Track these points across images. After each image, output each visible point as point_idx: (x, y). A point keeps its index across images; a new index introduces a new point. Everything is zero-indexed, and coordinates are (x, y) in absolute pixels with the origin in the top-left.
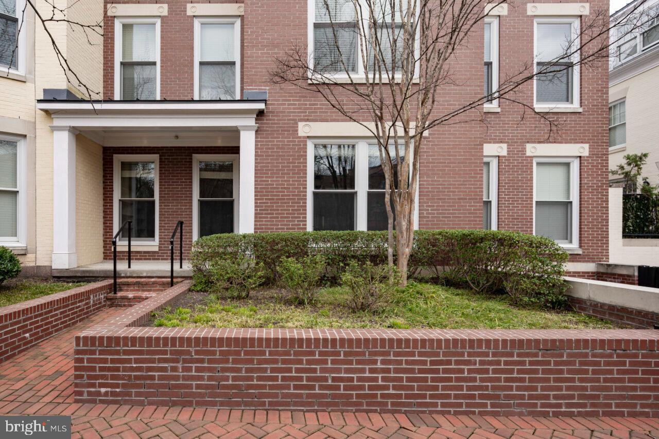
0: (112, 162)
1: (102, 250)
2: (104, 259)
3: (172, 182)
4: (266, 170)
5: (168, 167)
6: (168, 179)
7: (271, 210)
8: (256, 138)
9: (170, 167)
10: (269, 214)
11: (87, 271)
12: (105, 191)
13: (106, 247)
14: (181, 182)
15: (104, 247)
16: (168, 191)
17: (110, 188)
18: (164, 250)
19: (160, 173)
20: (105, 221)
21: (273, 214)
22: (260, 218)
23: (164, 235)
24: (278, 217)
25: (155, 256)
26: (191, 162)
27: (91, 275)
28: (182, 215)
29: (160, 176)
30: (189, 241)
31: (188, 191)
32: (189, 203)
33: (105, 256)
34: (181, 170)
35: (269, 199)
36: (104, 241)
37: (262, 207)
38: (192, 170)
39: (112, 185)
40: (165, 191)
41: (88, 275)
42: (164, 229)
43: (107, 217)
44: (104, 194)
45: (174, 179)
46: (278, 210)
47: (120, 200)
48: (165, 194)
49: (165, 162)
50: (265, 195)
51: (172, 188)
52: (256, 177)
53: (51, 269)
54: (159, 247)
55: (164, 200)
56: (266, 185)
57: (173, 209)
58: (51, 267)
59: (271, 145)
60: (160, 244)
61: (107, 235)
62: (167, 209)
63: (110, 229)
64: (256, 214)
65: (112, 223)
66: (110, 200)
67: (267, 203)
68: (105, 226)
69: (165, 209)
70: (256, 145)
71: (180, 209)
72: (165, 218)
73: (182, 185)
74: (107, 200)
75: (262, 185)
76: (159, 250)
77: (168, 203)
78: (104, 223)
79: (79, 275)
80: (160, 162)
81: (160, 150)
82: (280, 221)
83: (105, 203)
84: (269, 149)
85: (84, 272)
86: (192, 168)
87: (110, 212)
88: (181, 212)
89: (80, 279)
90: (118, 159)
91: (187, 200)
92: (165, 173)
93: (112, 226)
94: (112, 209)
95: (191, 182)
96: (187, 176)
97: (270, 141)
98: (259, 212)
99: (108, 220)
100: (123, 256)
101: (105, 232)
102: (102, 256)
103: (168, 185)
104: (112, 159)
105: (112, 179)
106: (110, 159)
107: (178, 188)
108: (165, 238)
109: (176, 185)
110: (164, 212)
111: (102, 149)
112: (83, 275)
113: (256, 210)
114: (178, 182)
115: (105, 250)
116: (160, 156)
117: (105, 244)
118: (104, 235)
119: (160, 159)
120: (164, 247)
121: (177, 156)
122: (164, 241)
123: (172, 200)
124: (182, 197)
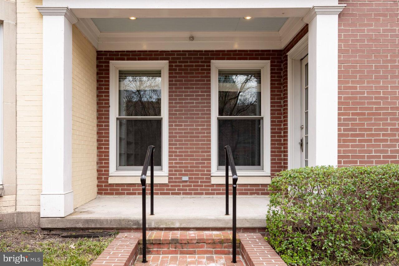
0: (108, 70)
1: (96, 182)
2: (98, 193)
3: (185, 96)
4: (353, 72)
5: (179, 77)
6: (180, 92)
7: (360, 130)
8: (339, 25)
9: (183, 77)
10: (357, 135)
11: (92, 221)
12: (99, 107)
13: (101, 178)
14: (196, 96)
15: (98, 178)
16: (180, 107)
17: (105, 103)
18: (176, 182)
19: (170, 85)
20: (99, 144)
21: (363, 135)
22: (345, 141)
23: (176, 163)
24: (370, 141)
25: (164, 190)
26: (210, 70)
27: (98, 226)
28: (198, 137)
29: (170, 88)
30: (207, 171)
31: (205, 107)
32: (207, 122)
33: (99, 190)
34: (196, 81)
35: (358, 114)
36: (98, 171)
37: (348, 125)
38: (210, 81)
39: (108, 100)
40: (176, 107)
41: (93, 226)
42: (175, 156)
43: (102, 141)
44: (98, 111)
45: (187, 92)
46: (371, 130)
47: (117, 119)
48: (176, 111)
49: (176, 70)
50: (351, 109)
51: (185, 103)
52: (339, 82)
53: (40, 218)
54: (169, 178)
55: (175, 118)
56: (352, 93)
57: (187, 129)
58: (39, 213)
59: (360, 36)
60: (170, 174)
61: (102, 163)
62: (179, 129)
63: (105, 156)
64: (339, 135)
65: (108, 148)
66: (105, 118)
67: (355, 119)
68: (100, 152)
69: (176, 129)
70: (339, 36)
71: (195, 129)
72: (176, 141)
73: (198, 99)
74: (102, 118)
75: (348, 93)
76: (169, 182)
77: (179, 122)
78: (98, 148)
79: (80, 225)
80: (170, 70)
81: (170, 55)
82: (373, 146)
83: (99, 122)
84: (358, 41)
85: (87, 221)
86: (210, 77)
87: (105, 133)
88: (196, 133)
89: (81, 233)
90: (115, 66)
91: (204, 118)
92: (176, 85)
93: (108, 152)
94: (108, 129)
95: (210, 95)
96: (204, 88)
97: (358, 31)
98: (342, 132)
99: (103, 144)
100: (122, 190)
101: (100, 160)
102: (96, 190)
103: (180, 99)
104: (108, 66)
105: (108, 92)
106: (106, 66)
107: (193, 103)
108: (176, 167)
109: (191, 99)
110: (176, 133)
111: (96, 54)
112: (87, 226)
113: (339, 130)
114: (193, 95)
115: (99, 182)
116: (169, 62)
117: (99, 175)
118: (97, 163)
119: (170, 66)
120: (175, 178)
121: (191, 62)
122: (176, 171)
123: (185, 118)
124: (198, 114)
